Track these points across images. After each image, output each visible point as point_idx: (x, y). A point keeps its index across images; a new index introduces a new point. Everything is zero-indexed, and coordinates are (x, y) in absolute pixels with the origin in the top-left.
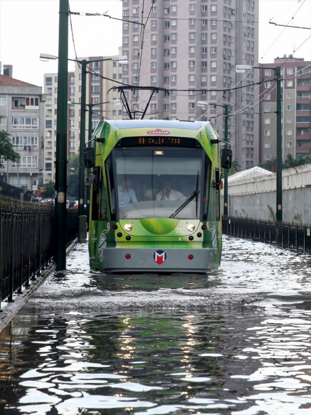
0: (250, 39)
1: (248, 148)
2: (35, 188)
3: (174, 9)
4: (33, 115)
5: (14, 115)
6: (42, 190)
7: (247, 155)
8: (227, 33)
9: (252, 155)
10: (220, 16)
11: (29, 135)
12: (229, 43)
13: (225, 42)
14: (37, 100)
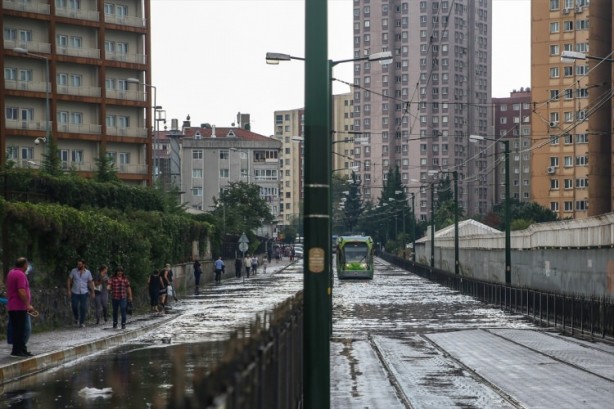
0: (483, 77)
1: (481, 189)
2: (275, 235)
3: (405, 50)
4: (272, 168)
5: (256, 167)
6: (282, 236)
7: (480, 196)
8: (459, 73)
9: (485, 196)
10: (452, 57)
11: (269, 186)
12: (461, 84)
13: (456, 82)
14: (276, 153)
